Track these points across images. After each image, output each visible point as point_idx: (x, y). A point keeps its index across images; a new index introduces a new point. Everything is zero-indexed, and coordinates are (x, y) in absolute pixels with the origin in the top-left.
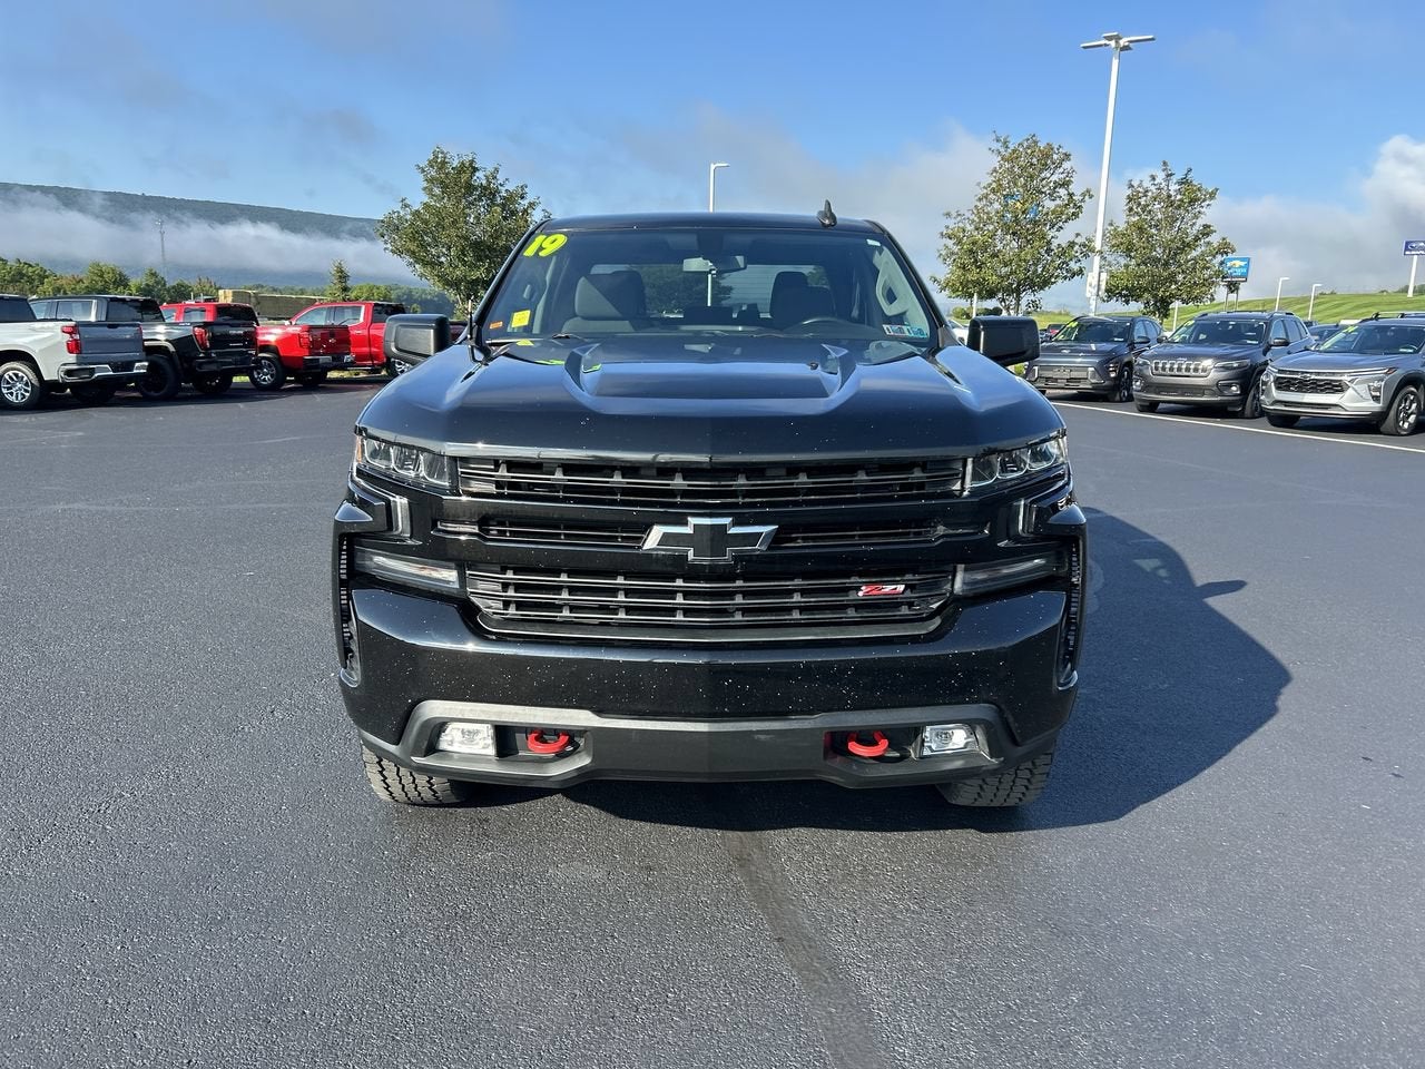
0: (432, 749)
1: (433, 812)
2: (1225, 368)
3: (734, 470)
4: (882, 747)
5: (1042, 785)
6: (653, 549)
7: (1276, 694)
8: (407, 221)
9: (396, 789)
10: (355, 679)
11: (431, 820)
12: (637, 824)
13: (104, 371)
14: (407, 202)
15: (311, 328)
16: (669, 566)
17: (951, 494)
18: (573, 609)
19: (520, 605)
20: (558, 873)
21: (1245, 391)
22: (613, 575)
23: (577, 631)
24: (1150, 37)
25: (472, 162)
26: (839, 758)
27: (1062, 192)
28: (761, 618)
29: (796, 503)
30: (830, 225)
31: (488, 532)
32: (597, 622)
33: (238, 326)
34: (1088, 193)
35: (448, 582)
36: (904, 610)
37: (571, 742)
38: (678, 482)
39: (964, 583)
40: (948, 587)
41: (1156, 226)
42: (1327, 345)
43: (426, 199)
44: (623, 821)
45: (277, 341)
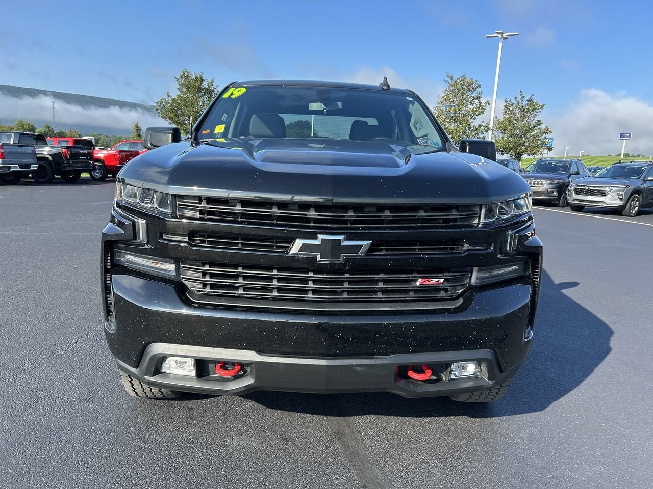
0: (157, 371)
1: (162, 403)
2: (551, 184)
3: (345, 207)
4: (428, 375)
5: (505, 392)
6: (294, 254)
7: (608, 340)
8: (169, 103)
9: (139, 390)
10: (113, 328)
11: (160, 408)
12: (279, 412)
13: (16, 168)
14: (170, 94)
15: (121, 152)
16: (306, 264)
17: (472, 226)
18: (245, 289)
19: (213, 286)
20: (233, 442)
21: (560, 194)
22: (271, 269)
23: (248, 302)
24: (517, 33)
25: (201, 77)
26: (403, 381)
27: (476, 101)
28: (359, 297)
29: (382, 228)
30: (387, 89)
31: (194, 241)
32: (260, 297)
33: (84, 149)
34: (488, 103)
35: (170, 271)
36: (443, 294)
37: (242, 369)
38: (312, 213)
39: (477, 279)
40: (468, 280)
41: (516, 120)
42: (597, 175)
43: (179, 93)
44: (271, 410)
45: (104, 157)
